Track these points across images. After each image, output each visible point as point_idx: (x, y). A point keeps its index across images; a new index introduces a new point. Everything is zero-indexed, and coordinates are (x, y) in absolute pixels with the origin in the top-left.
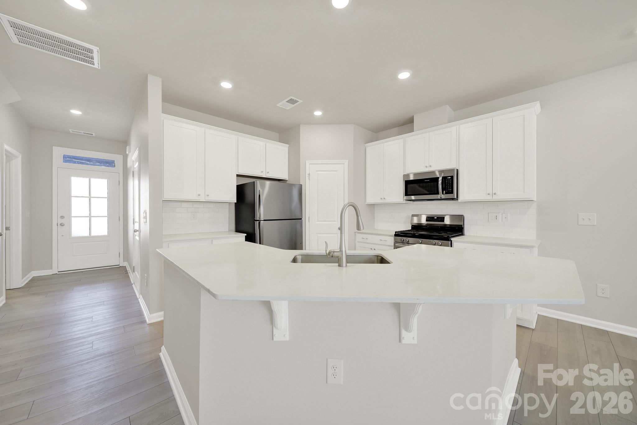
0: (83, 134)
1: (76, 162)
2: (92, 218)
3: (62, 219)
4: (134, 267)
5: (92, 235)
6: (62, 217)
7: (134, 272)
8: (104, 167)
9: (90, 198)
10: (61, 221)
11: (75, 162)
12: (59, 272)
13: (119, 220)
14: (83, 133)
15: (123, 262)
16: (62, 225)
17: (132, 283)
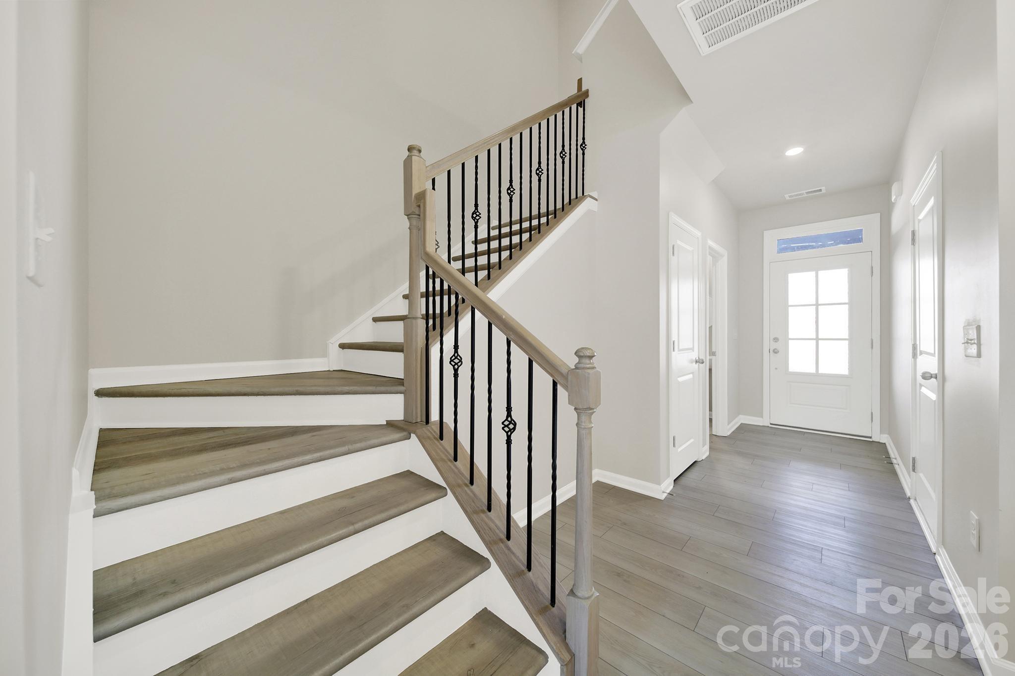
0: (806, 195)
1: (796, 248)
2: (820, 342)
3: (776, 342)
4: (914, 459)
5: (820, 372)
6: (776, 340)
7: (914, 470)
8: (842, 245)
9: (817, 305)
10: (774, 346)
11: (794, 248)
12: (771, 424)
13: (872, 347)
14: (807, 193)
15: (880, 434)
16: (776, 352)
17: (908, 494)
